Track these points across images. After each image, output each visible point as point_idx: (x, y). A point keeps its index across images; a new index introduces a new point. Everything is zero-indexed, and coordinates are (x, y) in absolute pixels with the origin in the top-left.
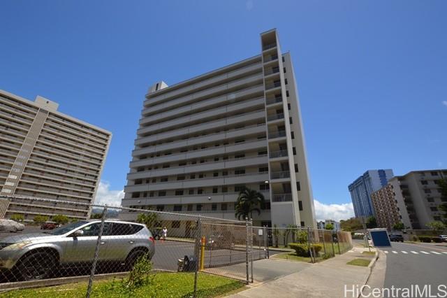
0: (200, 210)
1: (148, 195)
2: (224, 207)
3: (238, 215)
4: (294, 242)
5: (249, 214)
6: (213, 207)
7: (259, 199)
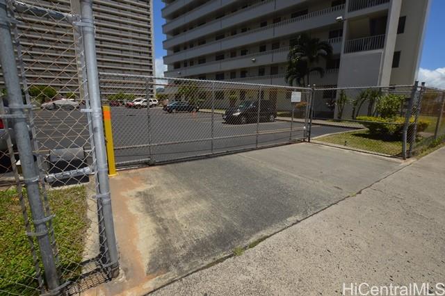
0: (245, 76)
1: (189, 64)
2: (274, 70)
3: (289, 79)
4: (369, 114)
5: (306, 77)
6: (259, 72)
7: (323, 51)
